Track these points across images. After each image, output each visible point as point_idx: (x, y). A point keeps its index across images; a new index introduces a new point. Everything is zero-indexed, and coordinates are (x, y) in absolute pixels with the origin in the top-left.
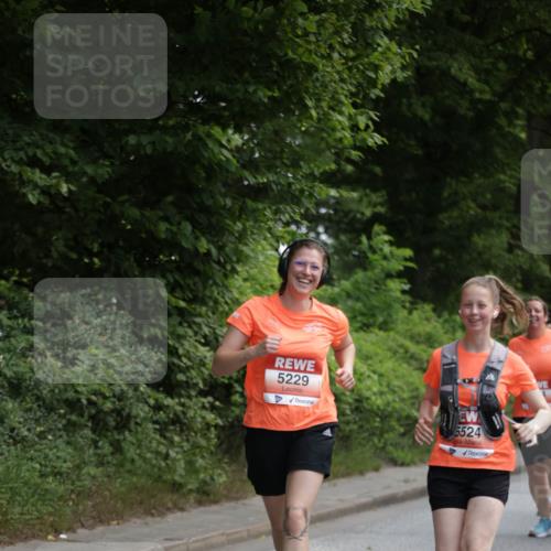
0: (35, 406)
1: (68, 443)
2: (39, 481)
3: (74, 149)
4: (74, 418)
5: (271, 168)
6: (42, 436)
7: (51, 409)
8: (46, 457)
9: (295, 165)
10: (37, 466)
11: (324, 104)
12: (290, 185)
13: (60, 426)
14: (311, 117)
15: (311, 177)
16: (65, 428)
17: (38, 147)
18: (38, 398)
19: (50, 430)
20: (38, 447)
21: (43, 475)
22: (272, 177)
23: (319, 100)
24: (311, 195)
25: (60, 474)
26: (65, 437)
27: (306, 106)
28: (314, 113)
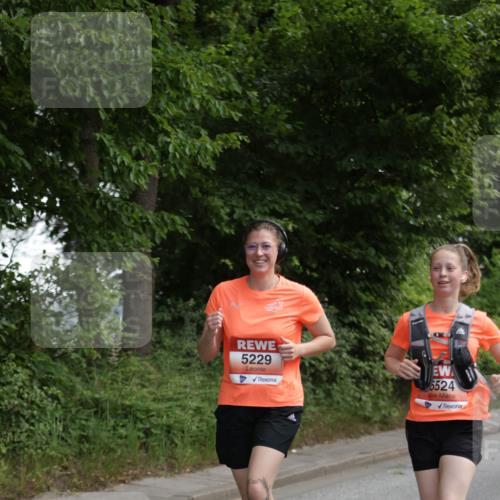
3: (300, 202)
5: (427, 213)
9: (443, 211)
11: (463, 172)
12: (440, 223)
14: (454, 180)
15: (454, 218)
17: (276, 203)
22: (428, 219)
23: (459, 168)
24: (454, 230)
27: (451, 173)
28: (457, 177)
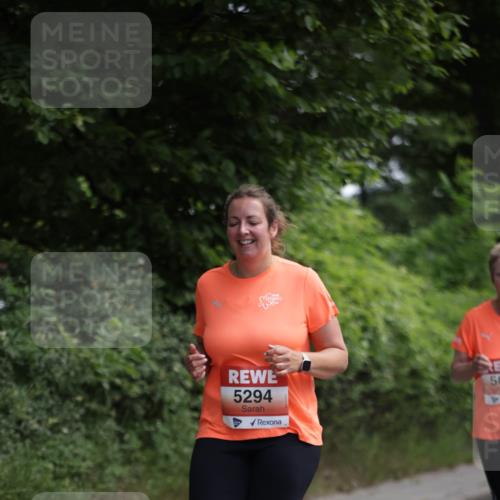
0: (46, 393)
1: (88, 437)
2: (52, 484)
4: (94, 406)
6: (55, 429)
7: (65, 396)
8: (61, 454)
10: (50, 466)
13: (77, 416)
16: (84, 419)
18: (50, 383)
19: (64, 422)
20: (51, 443)
21: (57, 477)
25: (78, 475)
26: (83, 429)
